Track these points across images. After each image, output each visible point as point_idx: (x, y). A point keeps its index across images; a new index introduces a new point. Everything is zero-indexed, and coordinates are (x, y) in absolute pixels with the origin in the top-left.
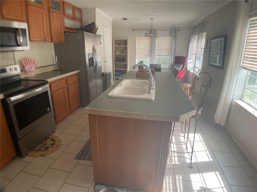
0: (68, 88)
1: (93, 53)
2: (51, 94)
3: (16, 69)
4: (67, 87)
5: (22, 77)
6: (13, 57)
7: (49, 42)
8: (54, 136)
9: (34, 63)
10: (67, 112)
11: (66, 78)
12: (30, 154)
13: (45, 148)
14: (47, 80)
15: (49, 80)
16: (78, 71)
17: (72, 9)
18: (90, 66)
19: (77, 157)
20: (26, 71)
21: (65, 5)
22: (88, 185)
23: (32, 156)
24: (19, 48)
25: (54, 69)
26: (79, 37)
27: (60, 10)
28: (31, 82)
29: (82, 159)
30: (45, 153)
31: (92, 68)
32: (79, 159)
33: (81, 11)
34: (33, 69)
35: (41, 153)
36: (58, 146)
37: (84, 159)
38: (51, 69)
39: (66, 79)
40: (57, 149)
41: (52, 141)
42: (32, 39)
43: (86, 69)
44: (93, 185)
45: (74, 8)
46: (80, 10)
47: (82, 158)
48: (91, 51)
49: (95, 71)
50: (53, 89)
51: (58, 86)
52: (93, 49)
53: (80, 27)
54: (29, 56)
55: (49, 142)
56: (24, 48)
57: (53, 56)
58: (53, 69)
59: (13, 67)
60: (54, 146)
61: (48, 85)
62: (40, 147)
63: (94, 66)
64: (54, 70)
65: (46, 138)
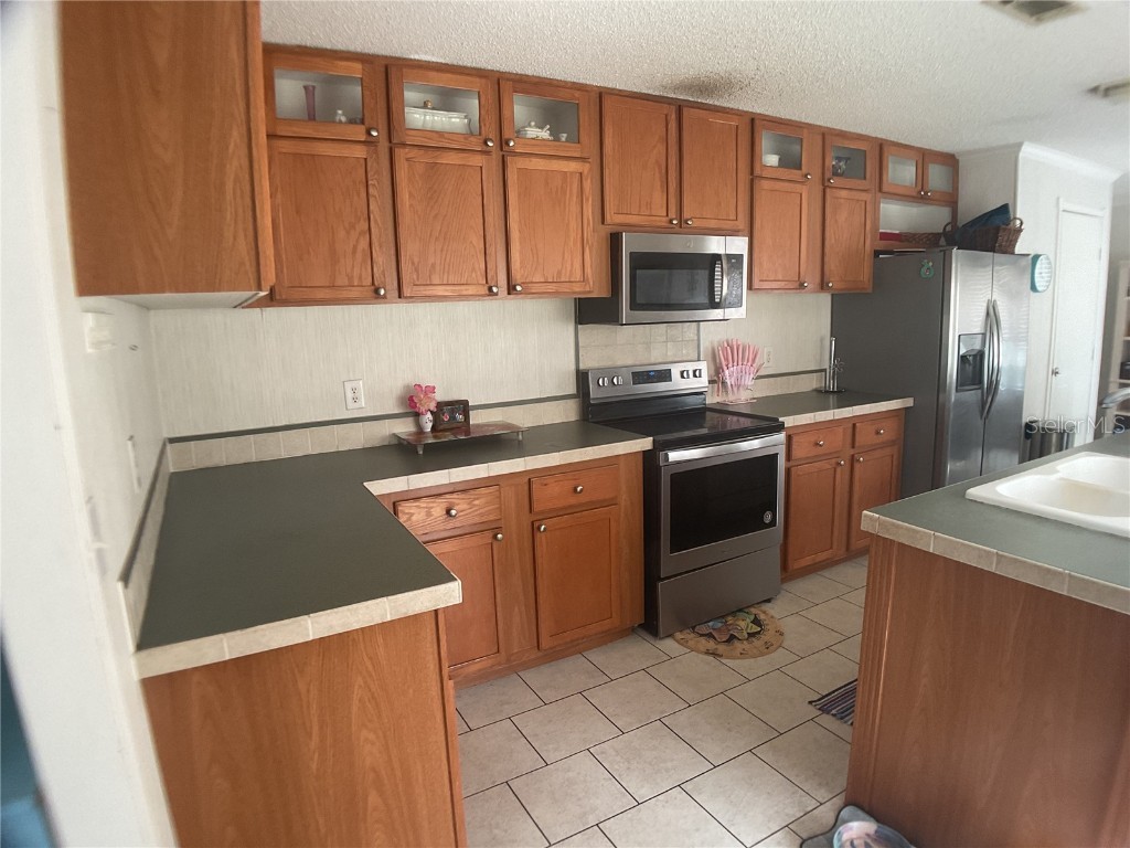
0: (853, 460)
1: (984, 335)
2: (788, 471)
3: (697, 374)
4: (853, 456)
5: (711, 400)
6: (696, 338)
7: (814, 292)
8: (764, 612)
9: (754, 360)
10: (831, 548)
11: (854, 425)
12: (679, 635)
13: (728, 637)
14: (781, 419)
15: (789, 421)
16: (909, 402)
17: (914, 164)
18: (961, 385)
19: (819, 700)
20: (724, 383)
21: (885, 154)
22: (822, 795)
23: (682, 643)
24: (717, 313)
25: (818, 386)
26: (928, 267)
27: (865, 178)
28: (735, 418)
29: (834, 715)
30: (722, 648)
31: (972, 396)
32: (824, 710)
33: (957, 161)
34: (748, 381)
35: (711, 645)
36: (768, 646)
37: (842, 718)
38: (809, 384)
39: (851, 425)
40: (762, 654)
41: (754, 626)
42: (756, 284)
43: (941, 396)
44: (839, 801)
45: (924, 157)
46: (950, 161)
47: (834, 712)
48: (976, 325)
49: (983, 408)
50: (797, 453)
51: (817, 444)
52: (988, 314)
53: (944, 229)
54: (741, 337)
55: (744, 624)
56: (731, 313)
57: (822, 340)
58: (814, 386)
59: (690, 367)
60: (757, 642)
61: (781, 437)
62: (714, 629)
63: (982, 388)
64: (818, 391)
65: (740, 610)
